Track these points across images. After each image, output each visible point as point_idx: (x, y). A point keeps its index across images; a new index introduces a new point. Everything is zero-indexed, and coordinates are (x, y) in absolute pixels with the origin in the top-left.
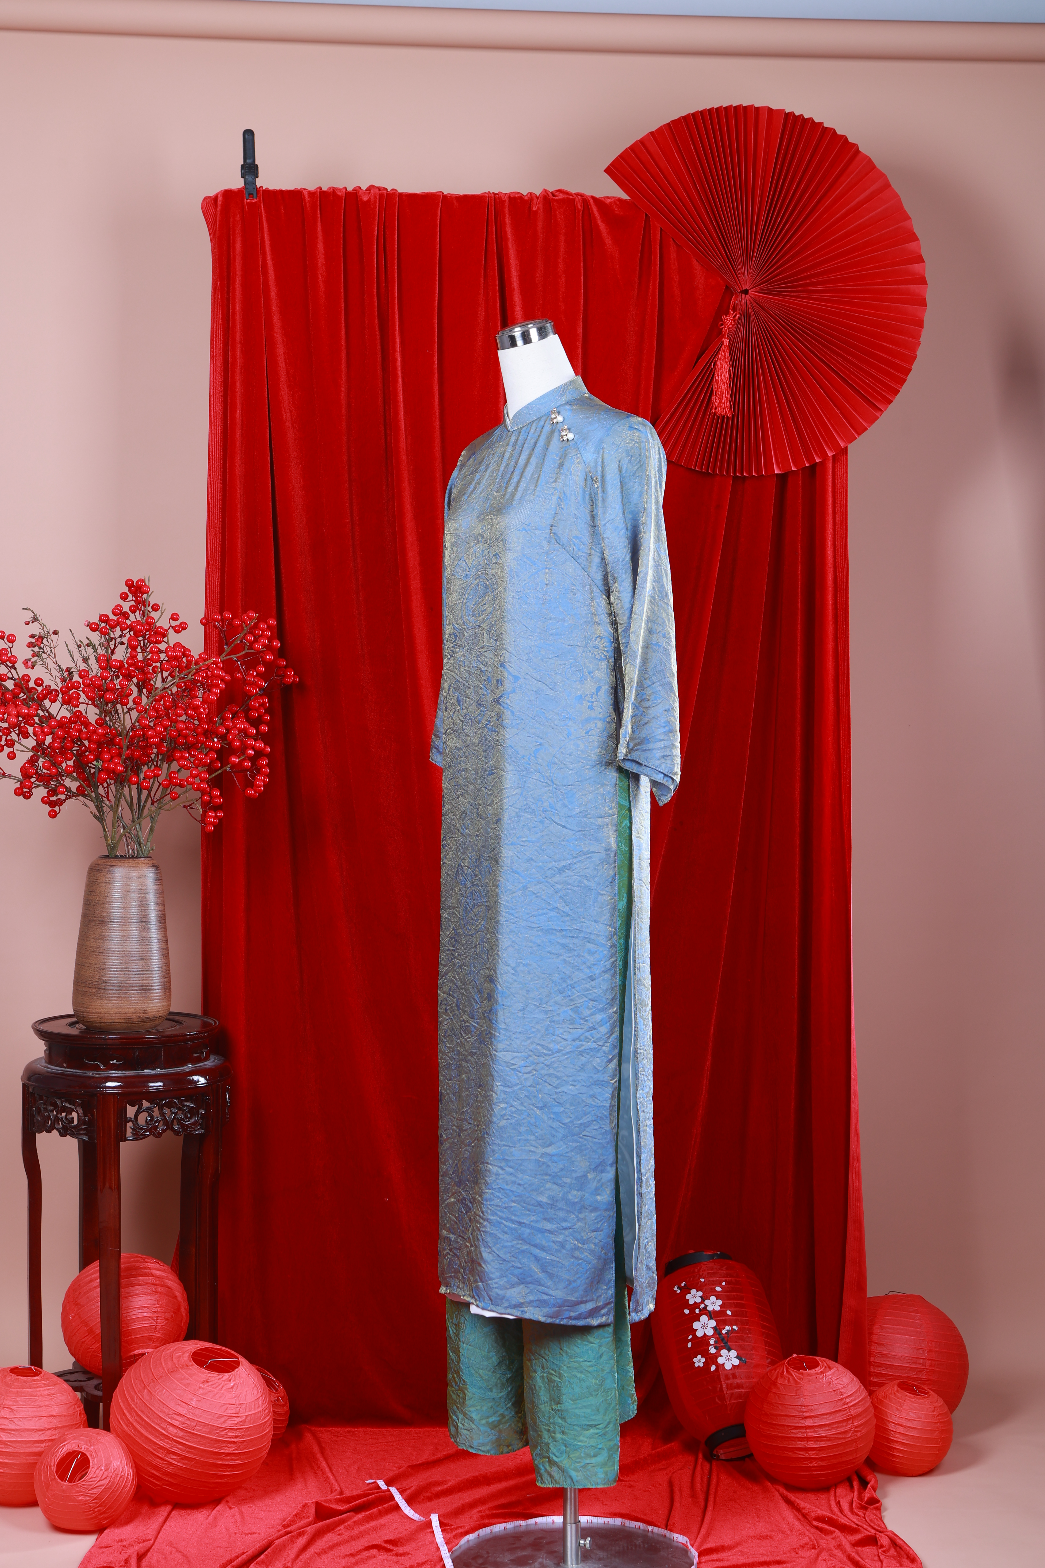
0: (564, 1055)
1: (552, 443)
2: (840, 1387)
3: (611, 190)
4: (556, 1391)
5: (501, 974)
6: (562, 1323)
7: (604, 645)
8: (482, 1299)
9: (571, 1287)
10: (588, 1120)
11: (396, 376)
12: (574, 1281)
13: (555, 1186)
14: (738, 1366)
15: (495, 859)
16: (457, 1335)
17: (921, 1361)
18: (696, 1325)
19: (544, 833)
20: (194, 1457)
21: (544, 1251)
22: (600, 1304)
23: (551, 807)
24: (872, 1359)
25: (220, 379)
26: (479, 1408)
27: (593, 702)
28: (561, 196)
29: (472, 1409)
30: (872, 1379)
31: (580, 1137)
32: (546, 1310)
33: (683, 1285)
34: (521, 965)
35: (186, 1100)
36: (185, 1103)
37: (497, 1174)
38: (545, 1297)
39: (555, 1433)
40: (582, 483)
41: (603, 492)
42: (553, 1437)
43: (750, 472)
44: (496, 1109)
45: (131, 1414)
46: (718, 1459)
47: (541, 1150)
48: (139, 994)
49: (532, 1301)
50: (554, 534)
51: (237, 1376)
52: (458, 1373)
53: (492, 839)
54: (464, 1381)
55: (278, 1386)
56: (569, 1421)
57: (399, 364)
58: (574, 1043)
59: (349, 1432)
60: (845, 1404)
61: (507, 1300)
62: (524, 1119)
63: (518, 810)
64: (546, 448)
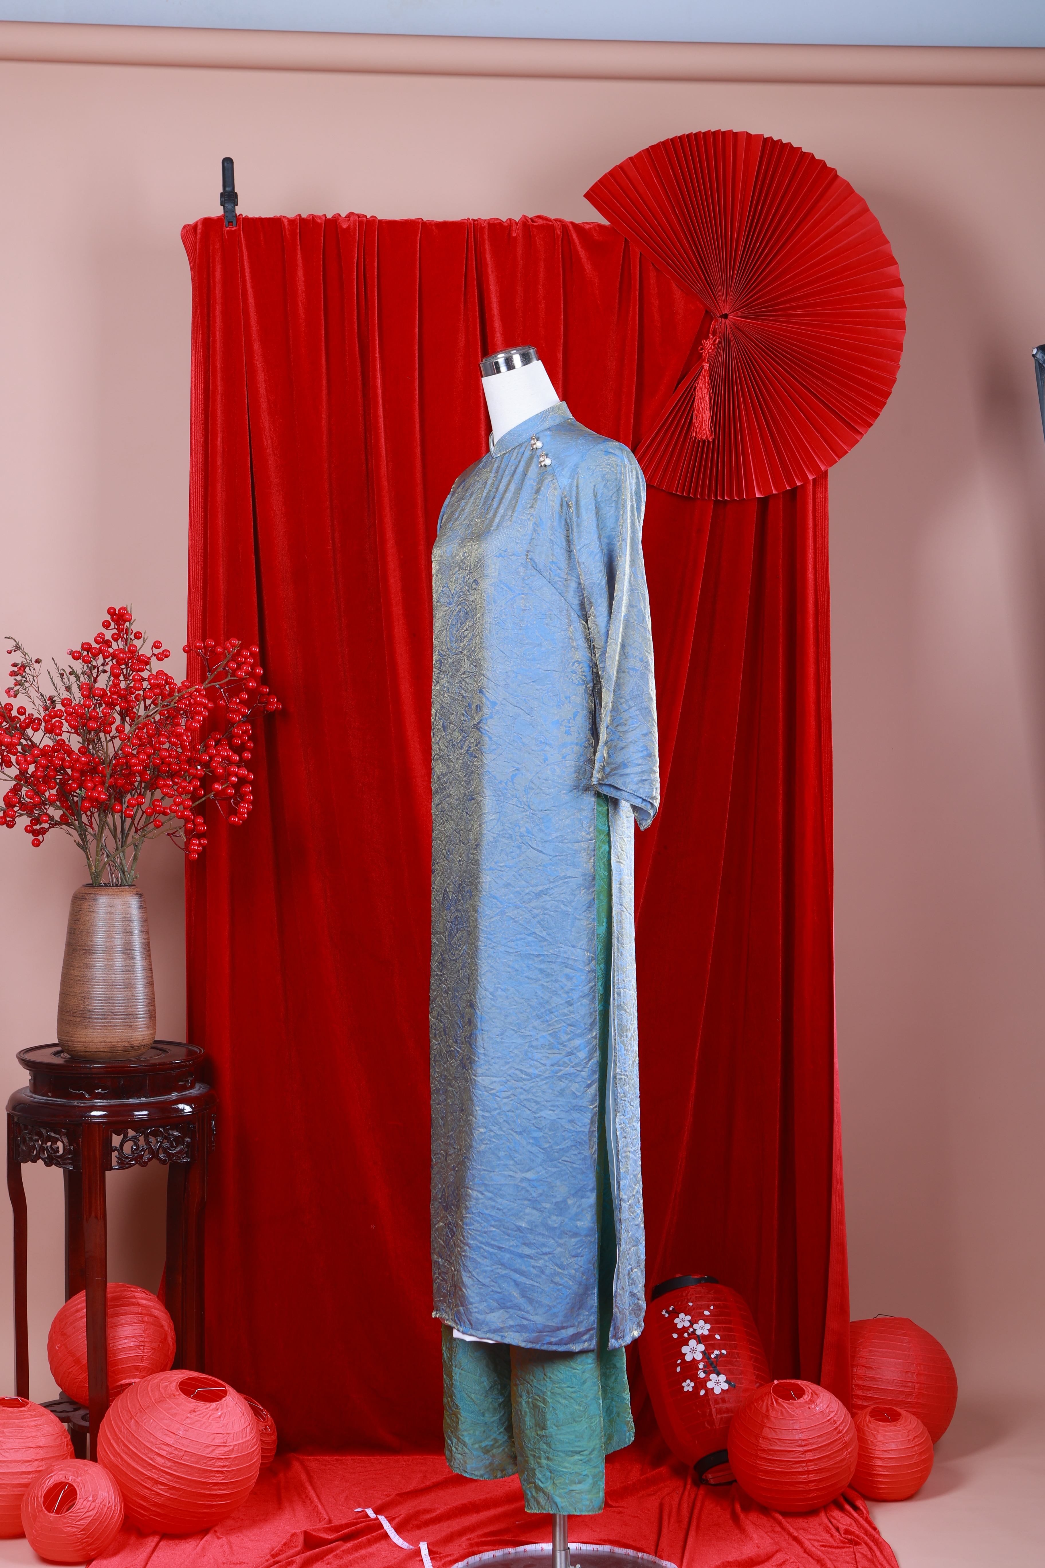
0: (543, 1080)
1: (531, 469)
3: (590, 215)
4: (541, 1416)
5: (480, 999)
6: (542, 1348)
7: (582, 670)
8: (462, 1324)
9: (551, 1312)
10: (567, 1145)
11: (377, 402)
12: (554, 1306)
13: (535, 1212)
14: (727, 1390)
15: (475, 884)
16: (450, 1360)
17: (910, 1384)
18: (685, 1349)
19: (521, 858)
20: (182, 1487)
21: (524, 1276)
22: (581, 1330)
23: (528, 832)
25: (201, 407)
26: (471, 1432)
28: (541, 222)
29: (465, 1433)
30: (855, 1402)
31: (560, 1163)
32: (526, 1335)
33: (671, 1309)
34: (500, 990)
35: (172, 1129)
36: (171, 1132)
37: (477, 1199)
38: (525, 1322)
39: (540, 1459)
40: (557, 507)
41: (578, 517)
42: (538, 1463)
43: (731, 496)
44: (476, 1134)
45: (118, 1445)
46: (705, 1484)
47: (519, 1175)
48: (123, 1022)
49: (512, 1326)
50: (531, 559)
51: (225, 1405)
52: (451, 1397)
53: (473, 864)
54: (457, 1405)
55: (266, 1415)
56: (553, 1446)
57: (379, 391)
58: (553, 1068)
59: (337, 1460)
61: (487, 1325)
62: (503, 1143)
63: (495, 836)
64: (525, 474)
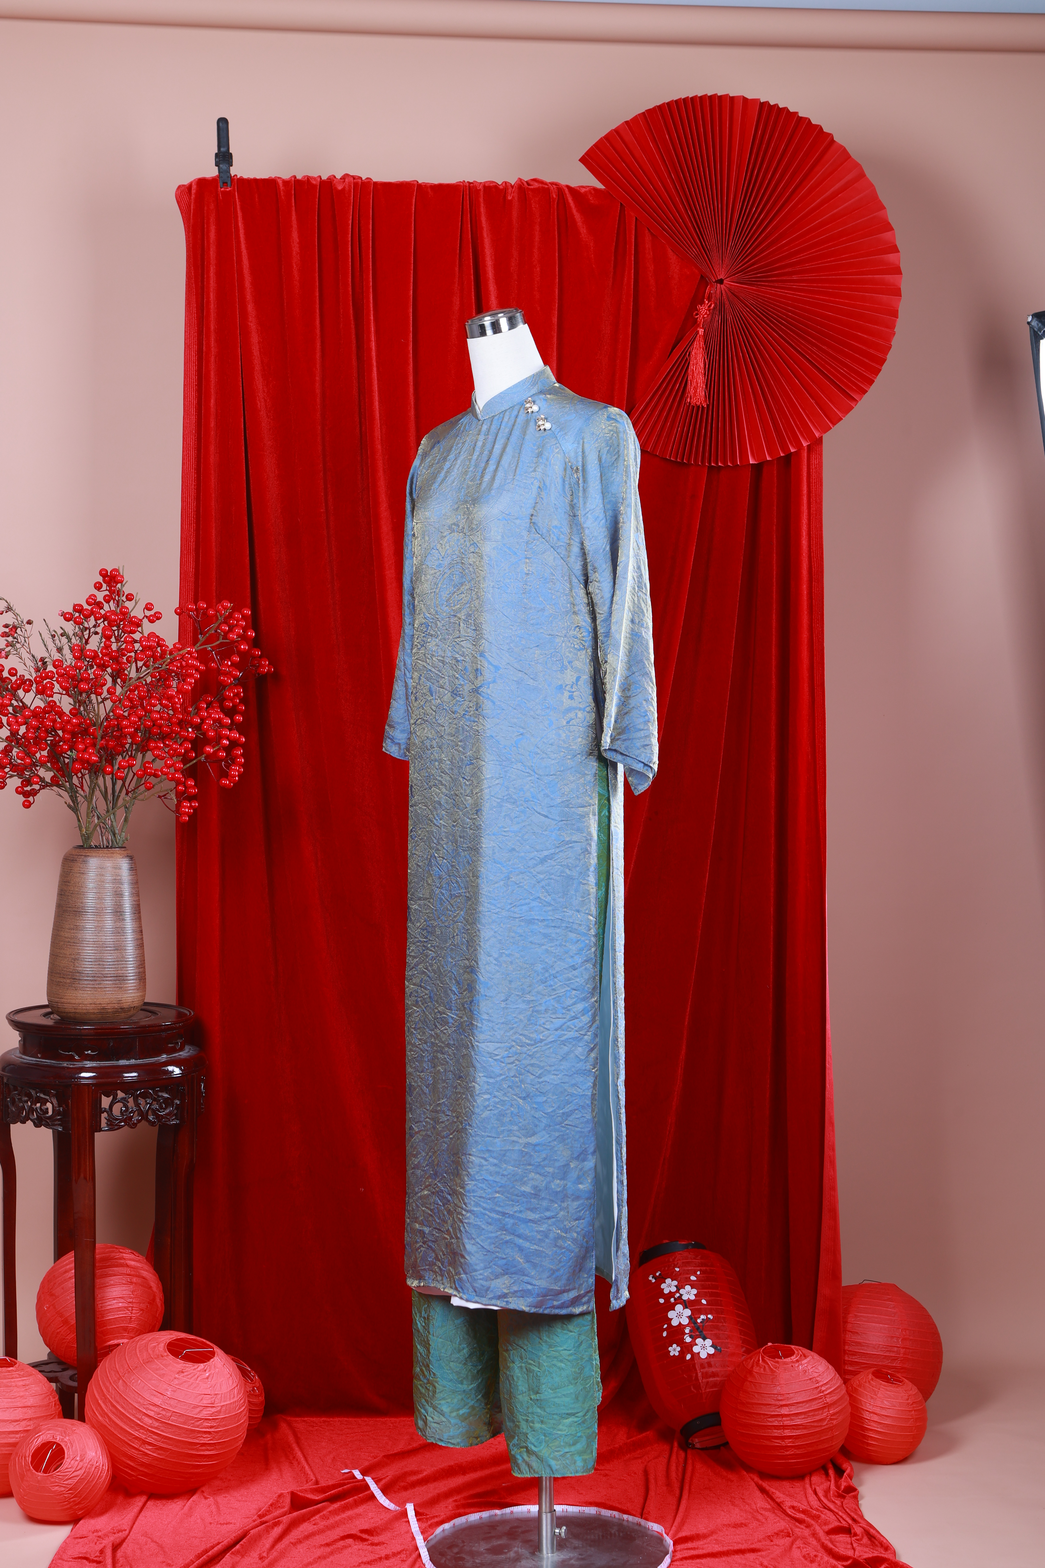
0: (546, 1044)
1: (528, 432)
2: (816, 1375)
3: (585, 179)
4: (535, 1380)
5: (483, 965)
6: (545, 1312)
7: (583, 635)
8: (464, 1291)
9: (554, 1276)
10: (570, 1109)
11: (371, 365)
12: (558, 1270)
13: (538, 1176)
14: (713, 1354)
15: (475, 849)
16: (426, 1328)
17: (896, 1349)
18: (671, 1314)
19: (526, 823)
20: (169, 1447)
21: (528, 1240)
23: (533, 797)
24: (846, 1347)
25: (195, 368)
26: (449, 1400)
27: (573, 692)
28: (536, 185)
29: (442, 1402)
30: (846, 1368)
31: (563, 1127)
32: (530, 1300)
33: (658, 1274)
34: (504, 955)
35: (161, 1091)
36: (160, 1094)
37: (481, 1166)
38: (530, 1287)
39: (533, 1423)
40: (562, 473)
41: (584, 482)
42: (531, 1427)
43: (724, 462)
44: (479, 1100)
45: (106, 1405)
46: (693, 1448)
47: (523, 1140)
48: (113, 984)
49: (516, 1292)
50: (534, 523)
51: (213, 1367)
52: (426, 1366)
53: (471, 829)
54: (433, 1374)
55: (253, 1376)
56: (548, 1410)
57: (374, 354)
58: (556, 1033)
59: (324, 1421)
60: (820, 1392)
61: (492, 1291)
62: (508, 1109)
63: (499, 801)
64: (522, 438)
